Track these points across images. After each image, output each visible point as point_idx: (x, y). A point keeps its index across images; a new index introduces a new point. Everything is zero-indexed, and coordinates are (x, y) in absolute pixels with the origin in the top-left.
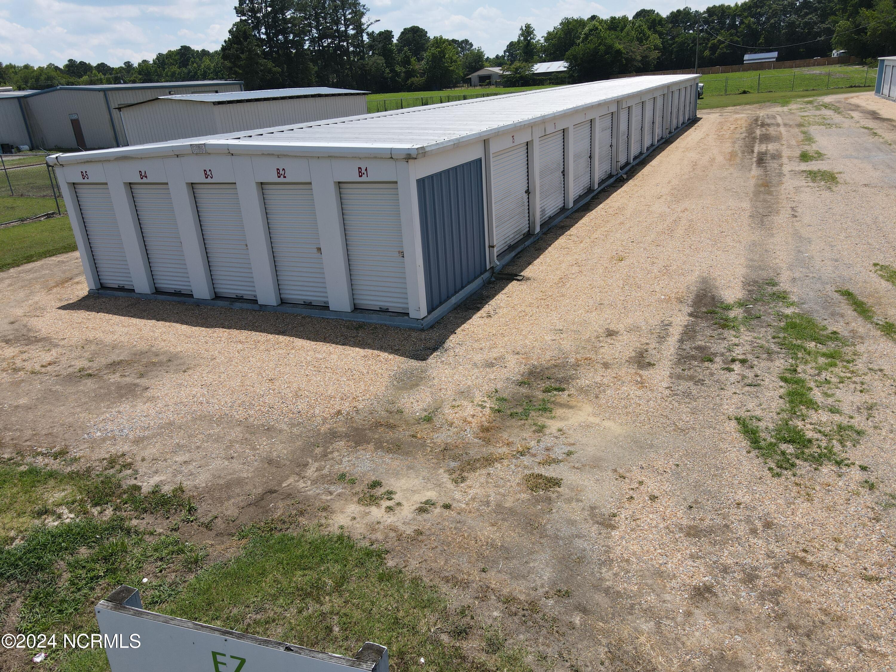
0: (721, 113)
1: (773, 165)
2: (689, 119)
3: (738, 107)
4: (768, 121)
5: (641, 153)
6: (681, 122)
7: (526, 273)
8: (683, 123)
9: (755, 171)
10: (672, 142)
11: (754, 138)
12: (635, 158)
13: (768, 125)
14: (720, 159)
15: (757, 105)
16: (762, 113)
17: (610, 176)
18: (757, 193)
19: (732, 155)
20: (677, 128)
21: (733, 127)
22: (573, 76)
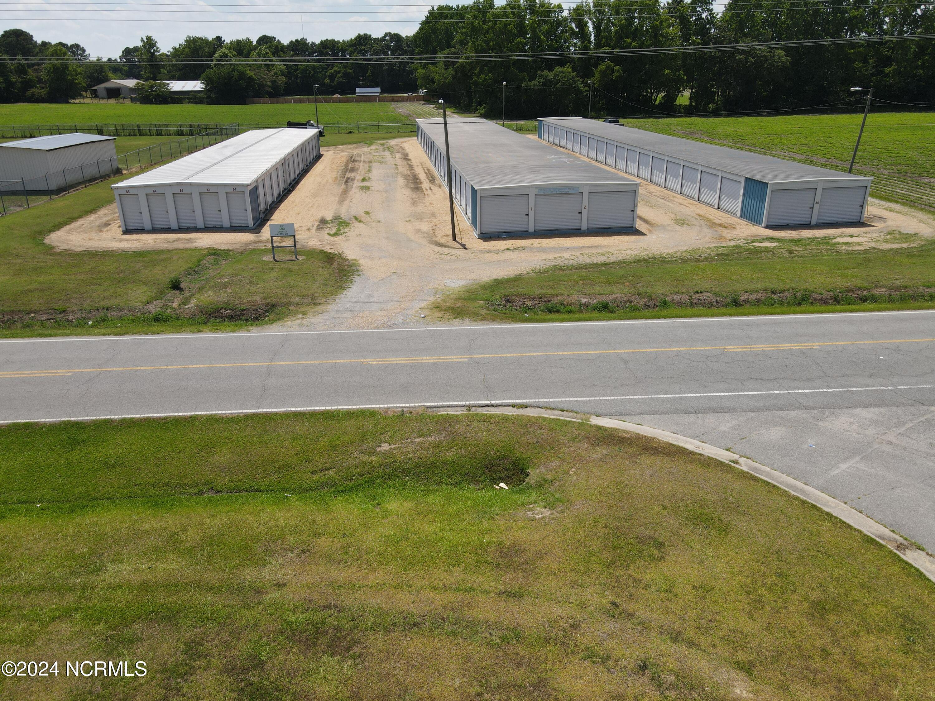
0: (334, 150)
1: (350, 183)
2: (316, 156)
3: (344, 146)
4: (357, 158)
5: (295, 178)
6: (312, 158)
7: (272, 218)
8: (313, 159)
9: (343, 186)
10: (309, 172)
11: (347, 170)
12: (293, 181)
13: (356, 161)
14: (330, 181)
15: (354, 145)
16: (356, 152)
17: (285, 189)
18: (341, 195)
19: (336, 178)
20: (310, 162)
21: (339, 162)
22: (211, 97)
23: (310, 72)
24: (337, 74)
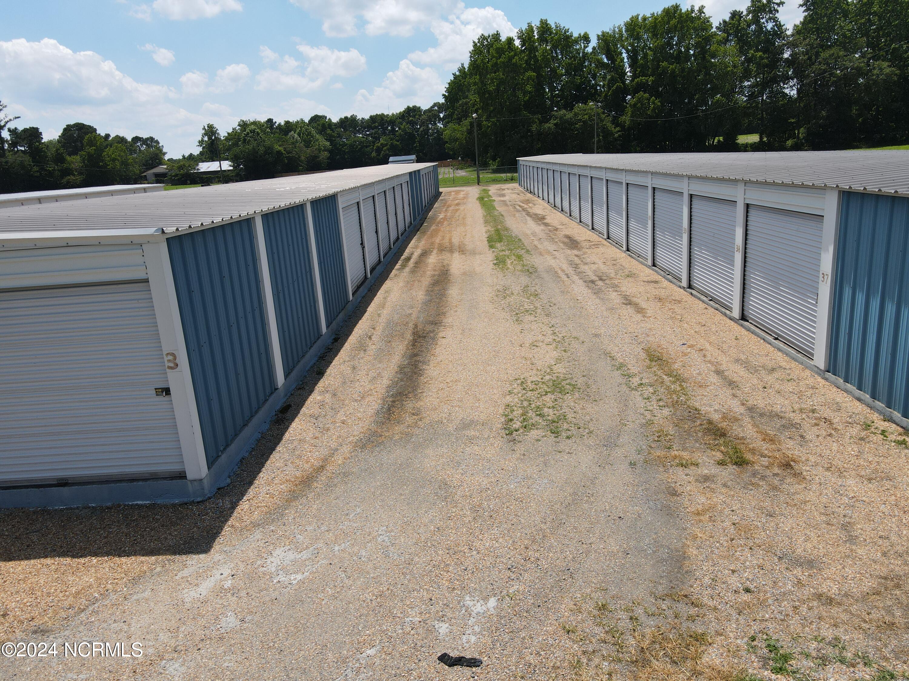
22: (240, 175)
23: (357, 147)
24: (383, 147)
